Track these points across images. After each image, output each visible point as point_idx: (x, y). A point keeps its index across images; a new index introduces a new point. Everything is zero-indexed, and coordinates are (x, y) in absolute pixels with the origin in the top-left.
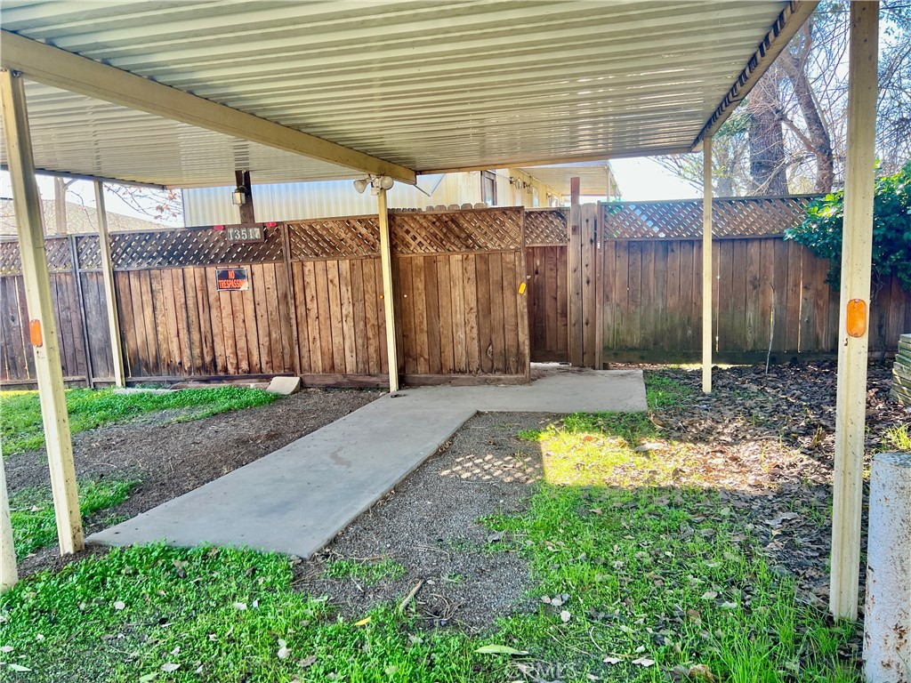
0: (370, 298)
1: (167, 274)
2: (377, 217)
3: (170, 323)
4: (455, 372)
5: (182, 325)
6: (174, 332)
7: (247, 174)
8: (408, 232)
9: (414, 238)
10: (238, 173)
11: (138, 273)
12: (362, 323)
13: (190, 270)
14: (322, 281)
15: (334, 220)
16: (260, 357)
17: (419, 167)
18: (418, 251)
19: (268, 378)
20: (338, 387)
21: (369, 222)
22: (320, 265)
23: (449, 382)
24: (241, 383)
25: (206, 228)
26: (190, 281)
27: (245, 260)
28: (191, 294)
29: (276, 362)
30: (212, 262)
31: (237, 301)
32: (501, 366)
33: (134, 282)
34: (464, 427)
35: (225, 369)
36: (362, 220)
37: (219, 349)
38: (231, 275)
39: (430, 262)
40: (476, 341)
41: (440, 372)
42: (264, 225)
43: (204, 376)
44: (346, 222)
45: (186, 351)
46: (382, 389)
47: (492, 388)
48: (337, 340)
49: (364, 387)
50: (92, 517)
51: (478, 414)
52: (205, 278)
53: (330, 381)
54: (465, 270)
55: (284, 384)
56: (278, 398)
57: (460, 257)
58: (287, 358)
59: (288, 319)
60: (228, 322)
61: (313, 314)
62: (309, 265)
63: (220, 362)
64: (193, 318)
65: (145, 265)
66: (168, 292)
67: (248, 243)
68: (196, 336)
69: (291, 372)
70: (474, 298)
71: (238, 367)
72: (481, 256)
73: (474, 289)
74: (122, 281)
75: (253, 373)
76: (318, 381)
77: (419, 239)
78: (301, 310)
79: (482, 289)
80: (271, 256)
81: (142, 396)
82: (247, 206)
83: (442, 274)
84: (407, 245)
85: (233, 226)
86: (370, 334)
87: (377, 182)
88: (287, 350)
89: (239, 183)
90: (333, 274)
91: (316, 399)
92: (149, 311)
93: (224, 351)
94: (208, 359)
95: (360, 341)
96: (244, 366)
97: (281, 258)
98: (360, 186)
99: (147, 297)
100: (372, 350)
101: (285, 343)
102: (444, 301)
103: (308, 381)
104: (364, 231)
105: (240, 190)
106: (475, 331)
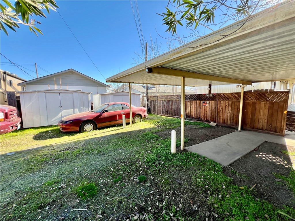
0: (236, 110)
1: (194, 102)
2: (240, 93)
3: (193, 110)
4: (258, 129)
5: (195, 111)
6: (193, 112)
7: (211, 85)
8: (248, 96)
9: (250, 98)
10: (209, 84)
11: (189, 101)
12: (233, 115)
13: (198, 101)
14: (224, 105)
15: (229, 93)
16: (209, 118)
17: (253, 81)
18: (251, 100)
19: (210, 122)
20: (225, 127)
21: (239, 94)
22: (224, 102)
23: (256, 131)
24: (205, 122)
25: (202, 94)
26: (197, 103)
27: (208, 100)
28: (197, 105)
29: (212, 120)
30: (202, 100)
31: (206, 107)
32: (274, 130)
33: (188, 103)
34: (262, 144)
35: (202, 119)
36: (237, 93)
37: (201, 115)
38: (205, 103)
39: (254, 104)
40: (266, 123)
41: (253, 128)
42: (213, 94)
43: (198, 120)
44: (232, 94)
45: (195, 115)
46: (236, 129)
47: (270, 135)
48: (226, 117)
49: (232, 128)
51: (266, 142)
52: (200, 103)
53: (223, 125)
54: (265, 106)
55: (213, 124)
56: (212, 127)
57: (264, 103)
58: (214, 119)
59: (216, 112)
60: (203, 111)
61: (221, 111)
62: (222, 102)
63: (201, 118)
64: (197, 110)
65: (190, 100)
66: (193, 105)
67: (209, 97)
68: (197, 113)
69: (215, 122)
70: (267, 112)
71: (204, 119)
72: (271, 103)
73: (267, 110)
74: (186, 102)
75: (207, 121)
76: (220, 125)
77: (252, 98)
78: (219, 110)
79: (270, 111)
80: (214, 100)
81: (187, 122)
82: (210, 91)
83: (258, 106)
84: (248, 99)
85: (207, 94)
86: (235, 117)
87: (242, 86)
88: (215, 118)
89: (209, 86)
90: (227, 104)
91: (220, 128)
92: (190, 107)
93: (202, 116)
94: (199, 117)
95: (232, 118)
96: (206, 119)
97: (216, 100)
98: (238, 87)
99: (190, 105)
100: (234, 120)
101: (214, 116)
102: (257, 112)
103: (218, 124)
104: (236, 96)
105: (209, 88)
106: (266, 121)
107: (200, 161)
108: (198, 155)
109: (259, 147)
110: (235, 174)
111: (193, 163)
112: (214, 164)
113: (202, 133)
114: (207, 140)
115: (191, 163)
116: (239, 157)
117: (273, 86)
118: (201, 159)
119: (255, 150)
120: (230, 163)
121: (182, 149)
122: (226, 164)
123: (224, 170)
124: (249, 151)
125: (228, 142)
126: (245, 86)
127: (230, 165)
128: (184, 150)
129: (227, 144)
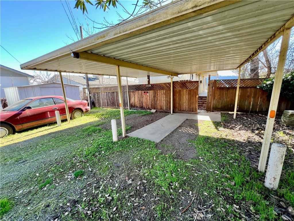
0: (168, 97)
1: (136, 92)
2: (171, 83)
3: (137, 100)
4: (183, 111)
5: (138, 100)
6: (137, 102)
7: (149, 76)
8: (176, 85)
9: (177, 87)
10: (148, 75)
11: (132, 92)
12: (167, 101)
13: (140, 91)
14: (160, 94)
15: (163, 83)
16: (150, 106)
17: (179, 73)
18: (178, 89)
19: (151, 110)
20: (162, 112)
21: (169, 84)
22: (160, 91)
23: (182, 113)
24: (147, 110)
25: (142, 85)
26: (140, 93)
27: (148, 90)
28: (140, 95)
29: (152, 107)
30: (143, 90)
31: (147, 97)
32: (192, 110)
33: (131, 93)
34: (184, 122)
35: (144, 108)
36: (168, 83)
37: (143, 104)
38: (146, 92)
39: (180, 91)
40: (187, 106)
41: (180, 111)
42: (151, 84)
43: (141, 108)
44: (165, 84)
45: (139, 104)
46: (170, 113)
47: (190, 114)
48: (162, 104)
49: (166, 112)
50: (127, 131)
51: (187, 119)
52: (142, 93)
53: (161, 111)
54: (186, 93)
55: (153, 111)
56: (152, 113)
57: (185, 90)
58: (154, 106)
59: (155, 100)
60: (145, 100)
61: (159, 99)
62: (158, 91)
63: (144, 106)
64: (140, 99)
65: (133, 91)
66: (136, 95)
67: (149, 87)
68: (140, 102)
69: (155, 109)
70: (188, 98)
71: (146, 107)
72: (189, 90)
73: (188, 96)
74: (130, 93)
75: (149, 109)
76: (159, 111)
77: (178, 87)
78: (157, 99)
79: (189, 96)
80: (152, 89)
81: (132, 111)
82: (149, 81)
83: (182, 93)
84: (176, 88)
85: (147, 84)
86: (168, 103)
87: (171, 77)
88: (154, 105)
89: (148, 77)
90: (162, 93)
91: (158, 114)
92: (133, 97)
93: (144, 105)
94: (142, 106)
95: (166, 104)
96: (147, 107)
97: (154, 90)
98: (168, 78)
99: (133, 96)
100: (168, 106)
101: (154, 104)
102: (182, 98)
103: (157, 110)
104: (168, 85)
105: (148, 78)
106: (187, 104)
107: (139, 143)
108: (137, 138)
109: (182, 124)
110: (164, 146)
111: (132, 146)
112: (150, 142)
113: (144, 119)
114: (147, 125)
115: (131, 146)
116: (169, 133)
117: (192, 78)
118: (140, 141)
119: (180, 126)
120: (161, 139)
121: (124, 136)
122: (158, 141)
123: (157, 146)
124: (175, 128)
125: (163, 124)
126: (173, 77)
127: (162, 141)
128: (126, 137)
129: (162, 125)
